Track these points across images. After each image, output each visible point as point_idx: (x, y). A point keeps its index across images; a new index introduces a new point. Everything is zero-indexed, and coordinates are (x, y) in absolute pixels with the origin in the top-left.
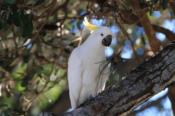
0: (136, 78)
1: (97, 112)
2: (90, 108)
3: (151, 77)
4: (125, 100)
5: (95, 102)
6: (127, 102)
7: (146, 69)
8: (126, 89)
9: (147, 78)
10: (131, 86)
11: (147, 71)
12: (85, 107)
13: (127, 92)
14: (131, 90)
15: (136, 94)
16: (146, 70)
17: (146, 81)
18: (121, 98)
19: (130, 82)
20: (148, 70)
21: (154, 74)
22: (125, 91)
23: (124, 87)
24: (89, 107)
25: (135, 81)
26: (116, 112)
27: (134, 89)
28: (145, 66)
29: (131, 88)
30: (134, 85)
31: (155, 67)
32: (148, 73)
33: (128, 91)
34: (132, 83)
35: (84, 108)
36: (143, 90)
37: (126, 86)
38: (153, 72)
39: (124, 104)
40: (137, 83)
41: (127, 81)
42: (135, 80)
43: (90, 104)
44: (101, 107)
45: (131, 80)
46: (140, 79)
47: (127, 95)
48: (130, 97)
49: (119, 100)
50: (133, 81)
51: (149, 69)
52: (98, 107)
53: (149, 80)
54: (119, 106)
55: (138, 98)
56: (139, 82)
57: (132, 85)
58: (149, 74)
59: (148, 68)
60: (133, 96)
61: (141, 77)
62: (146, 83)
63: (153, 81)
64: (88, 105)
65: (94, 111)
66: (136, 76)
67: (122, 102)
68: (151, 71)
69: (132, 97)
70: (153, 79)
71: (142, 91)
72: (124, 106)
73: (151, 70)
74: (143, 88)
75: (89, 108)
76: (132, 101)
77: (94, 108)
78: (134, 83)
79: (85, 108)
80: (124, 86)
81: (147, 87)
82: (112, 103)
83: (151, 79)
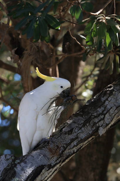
0: (83, 121)
1: (54, 154)
2: (47, 150)
3: (96, 120)
4: (75, 143)
5: (51, 145)
6: (77, 145)
7: (90, 113)
8: (75, 132)
9: (93, 122)
10: (80, 129)
11: (92, 115)
12: (43, 149)
13: (77, 135)
14: (80, 133)
15: (84, 137)
16: (91, 114)
17: (92, 124)
18: (72, 140)
19: (78, 125)
20: (93, 114)
21: (98, 118)
22: (75, 134)
23: (74, 130)
24: (46, 149)
25: (82, 124)
26: (68, 155)
27: (82, 132)
28: (88, 110)
29: (80, 131)
30: (83, 129)
31: (98, 111)
32: (93, 117)
33: (78, 134)
34: (80, 126)
36: (90, 133)
37: (75, 129)
38: (97, 116)
39: (74, 146)
40: (85, 127)
41: (76, 124)
42: (82, 123)
43: (47, 146)
44: (57, 150)
45: (79, 124)
46: (87, 123)
47: (77, 138)
48: (80, 140)
49: (70, 144)
50: (80, 125)
51: (93, 113)
52: (54, 149)
53: (95, 124)
54: (71, 148)
55: (85, 141)
56: (87, 125)
57: (81, 128)
58: (94, 118)
59: (92, 112)
60: (82, 138)
61: (87, 121)
62: (92, 127)
63: (97, 125)
64: (45, 148)
65: (51, 154)
66: (82, 120)
67: (73, 145)
68: (96, 115)
69: (81, 140)
70: (98, 122)
71: (89, 134)
72: (74, 149)
73: (95, 114)
74: (90, 131)
75: (46, 150)
76: (80, 143)
77: (50, 150)
78: (82, 126)
79: (43, 150)
80: (74, 129)
81: (93, 130)
82: (65, 146)
83: (96, 122)
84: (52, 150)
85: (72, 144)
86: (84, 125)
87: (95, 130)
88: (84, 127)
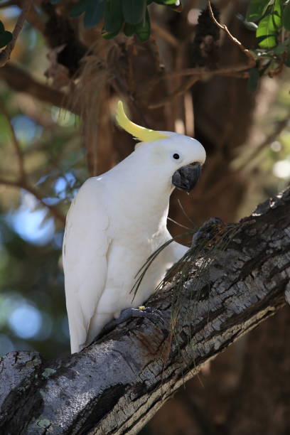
0: (242, 264)
1: (154, 355)
2: (136, 342)
3: (280, 261)
4: (216, 324)
5: (147, 327)
6: (223, 329)
7: (263, 240)
8: (218, 294)
9: (271, 265)
10: (232, 285)
11: (268, 247)
12: (123, 340)
13: (224, 302)
14: (232, 296)
15: (244, 308)
16: (265, 243)
17: (267, 273)
18: (211, 316)
19: (228, 274)
20: (271, 245)
21: (286, 255)
22: (218, 299)
23: (215, 288)
24: (133, 339)
25: (239, 272)
26: (195, 357)
27: (239, 294)
28: (257, 231)
29: (232, 291)
30: (240, 284)
31: (287, 235)
32: (271, 252)
33: (226, 299)
34: (233, 277)
35: (120, 344)
36: (260, 297)
37: (219, 284)
38: (284, 249)
39: (214, 333)
40: (247, 279)
41: (220, 271)
42: (238, 269)
43: (136, 332)
44: (163, 341)
45: (230, 270)
46: (253, 268)
47: (222, 309)
48: (229, 316)
49: (202, 325)
50: (234, 273)
51: (272, 241)
52: (154, 341)
53: (275, 271)
54: (204, 339)
55: (246, 319)
56: (251, 275)
57: (234, 284)
58: (273, 256)
59: (269, 238)
60: (238, 312)
61: (256, 263)
62: (269, 280)
63: (283, 274)
64: (129, 335)
65: (147, 352)
66: (239, 260)
67: (211, 330)
68: (280, 248)
69: (235, 315)
70: (284, 268)
71: (259, 299)
72: (214, 340)
73: (278, 244)
74: (260, 292)
75: (133, 343)
76: (232, 326)
77: (145, 343)
78: (237, 276)
79: (124, 343)
80: (215, 286)
81: (269, 288)
82: (187, 331)
83: (280, 267)
84: (149, 343)
85: (208, 328)
86: (245, 274)
87: (274, 289)
88: (244, 280)
